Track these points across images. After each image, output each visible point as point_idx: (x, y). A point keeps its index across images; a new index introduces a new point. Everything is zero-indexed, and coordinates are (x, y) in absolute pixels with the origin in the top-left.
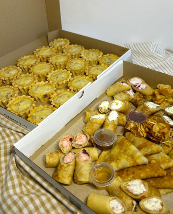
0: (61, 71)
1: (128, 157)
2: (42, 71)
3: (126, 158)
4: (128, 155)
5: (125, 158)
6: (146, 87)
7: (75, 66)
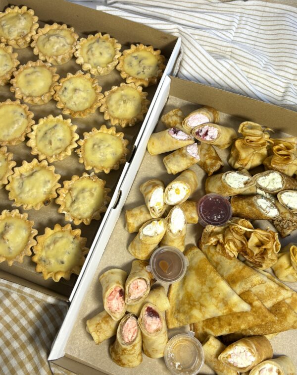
0: (52, 121)
1: (218, 303)
2: (13, 130)
3: (216, 304)
4: (216, 298)
5: (213, 304)
6: (218, 133)
7: (75, 99)
